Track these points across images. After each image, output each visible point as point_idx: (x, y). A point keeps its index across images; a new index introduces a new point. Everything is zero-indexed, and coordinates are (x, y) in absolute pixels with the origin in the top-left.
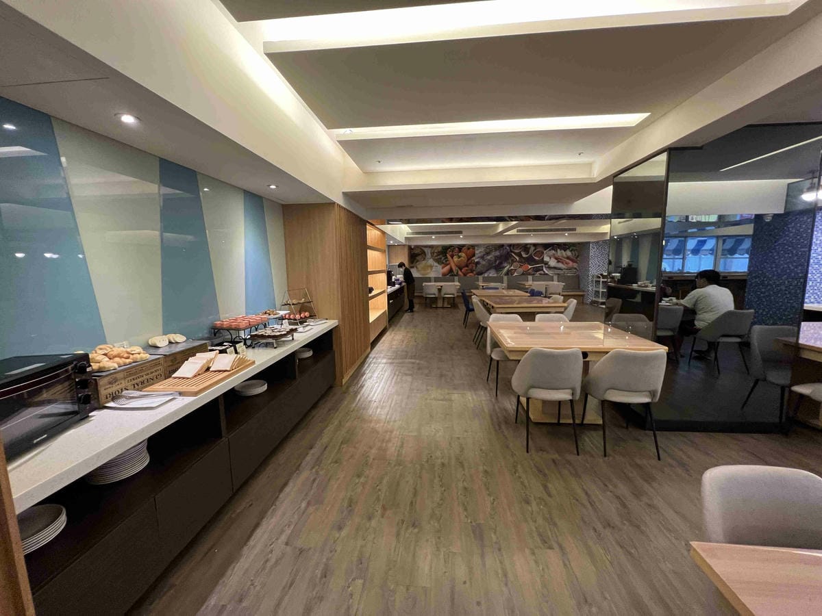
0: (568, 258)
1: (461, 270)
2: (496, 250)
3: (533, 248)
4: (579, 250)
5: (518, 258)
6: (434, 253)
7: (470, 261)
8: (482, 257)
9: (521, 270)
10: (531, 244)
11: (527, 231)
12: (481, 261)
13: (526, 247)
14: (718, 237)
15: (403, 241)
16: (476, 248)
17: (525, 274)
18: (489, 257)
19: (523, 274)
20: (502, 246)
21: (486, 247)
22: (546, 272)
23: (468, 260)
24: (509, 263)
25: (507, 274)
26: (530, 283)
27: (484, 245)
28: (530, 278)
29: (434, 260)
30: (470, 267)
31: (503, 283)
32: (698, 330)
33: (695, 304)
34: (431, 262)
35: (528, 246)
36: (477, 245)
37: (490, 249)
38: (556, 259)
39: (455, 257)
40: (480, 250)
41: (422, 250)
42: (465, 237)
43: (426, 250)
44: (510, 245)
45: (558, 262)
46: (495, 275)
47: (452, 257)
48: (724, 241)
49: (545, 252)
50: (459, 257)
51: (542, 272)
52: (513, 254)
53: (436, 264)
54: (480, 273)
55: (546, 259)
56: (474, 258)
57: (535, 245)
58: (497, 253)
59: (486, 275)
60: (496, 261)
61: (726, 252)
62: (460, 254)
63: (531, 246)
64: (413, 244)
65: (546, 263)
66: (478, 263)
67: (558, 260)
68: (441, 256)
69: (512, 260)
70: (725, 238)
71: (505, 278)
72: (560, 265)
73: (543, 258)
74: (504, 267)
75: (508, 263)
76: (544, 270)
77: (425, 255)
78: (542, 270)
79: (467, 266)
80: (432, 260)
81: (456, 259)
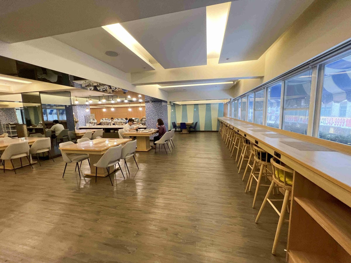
14: (57, 109)
32: (57, 136)
33: (54, 129)
48: (59, 111)
61: (60, 114)
70: (59, 110)
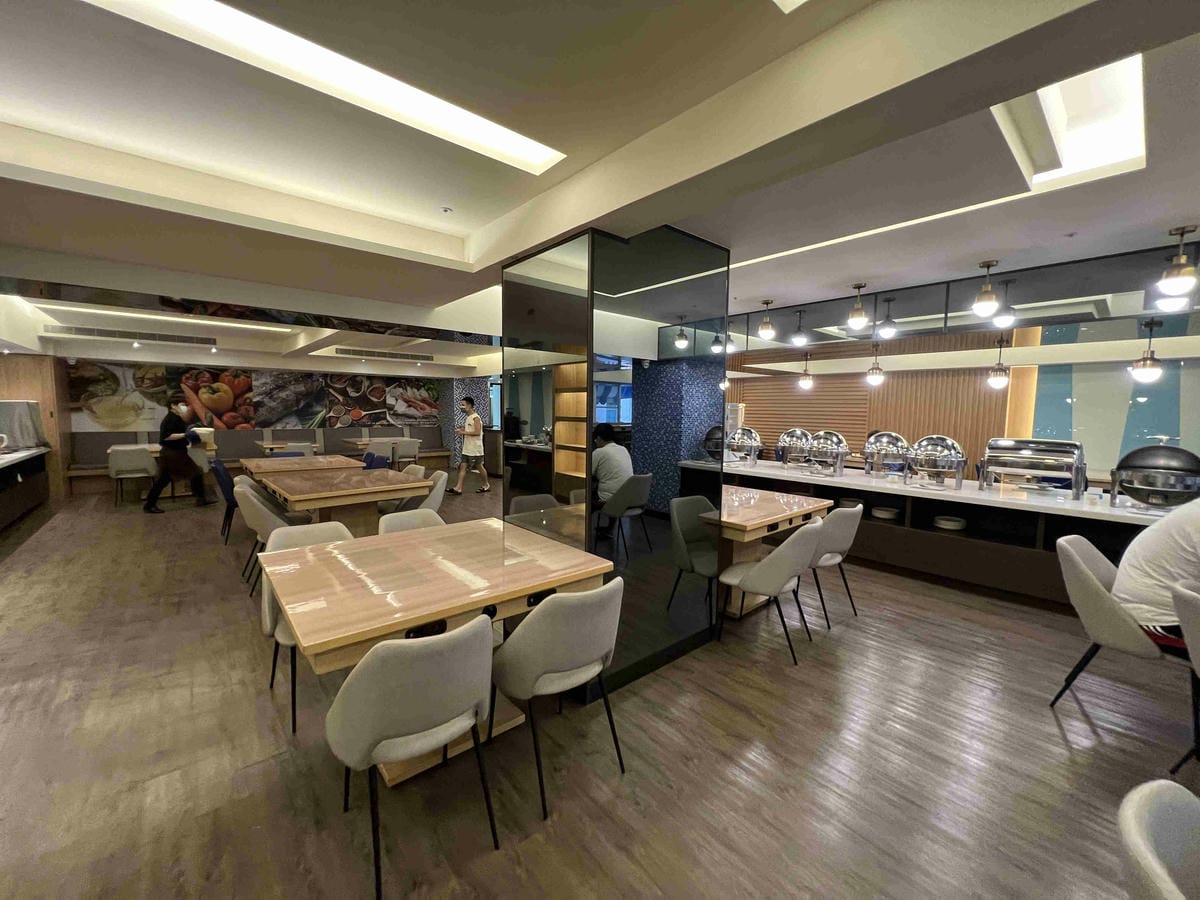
0: (424, 401)
1: (220, 417)
2: (297, 381)
3: (366, 383)
4: (437, 389)
5: (341, 398)
6: (142, 379)
7: (240, 401)
8: (269, 394)
9: (348, 419)
10: (363, 375)
11: (355, 352)
12: (266, 400)
13: (354, 380)
15: (35, 347)
16: (254, 375)
17: (356, 425)
18: (283, 395)
19: (352, 425)
20: (309, 375)
21: (277, 376)
22: (392, 422)
23: (236, 397)
24: (326, 407)
25: (322, 424)
26: (367, 441)
27: (271, 371)
28: (365, 431)
29: (144, 394)
30: (242, 410)
31: (315, 442)
34: (136, 398)
35: (358, 379)
36: (256, 371)
37: (282, 379)
38: (406, 401)
39: (203, 390)
40: (263, 380)
41: (106, 370)
42: (222, 352)
43: (118, 372)
44: (325, 375)
45: (410, 406)
46: (300, 427)
47: (196, 390)
49: (387, 389)
50: (214, 391)
51: (385, 422)
52: (331, 390)
53: (149, 403)
54: (266, 424)
55: (390, 401)
56: (250, 395)
57: (370, 378)
58: (301, 388)
59: (279, 427)
60: (298, 401)
62: (215, 385)
63: (364, 379)
64: (72, 355)
65: (391, 408)
66: (258, 405)
67: (409, 403)
68: (164, 387)
69: (331, 402)
71: (320, 432)
72: (412, 411)
73: (385, 400)
74: (318, 413)
75: (322, 405)
76: (388, 418)
77: (118, 384)
78: (385, 418)
79: (234, 409)
80: (137, 394)
81: (204, 394)
